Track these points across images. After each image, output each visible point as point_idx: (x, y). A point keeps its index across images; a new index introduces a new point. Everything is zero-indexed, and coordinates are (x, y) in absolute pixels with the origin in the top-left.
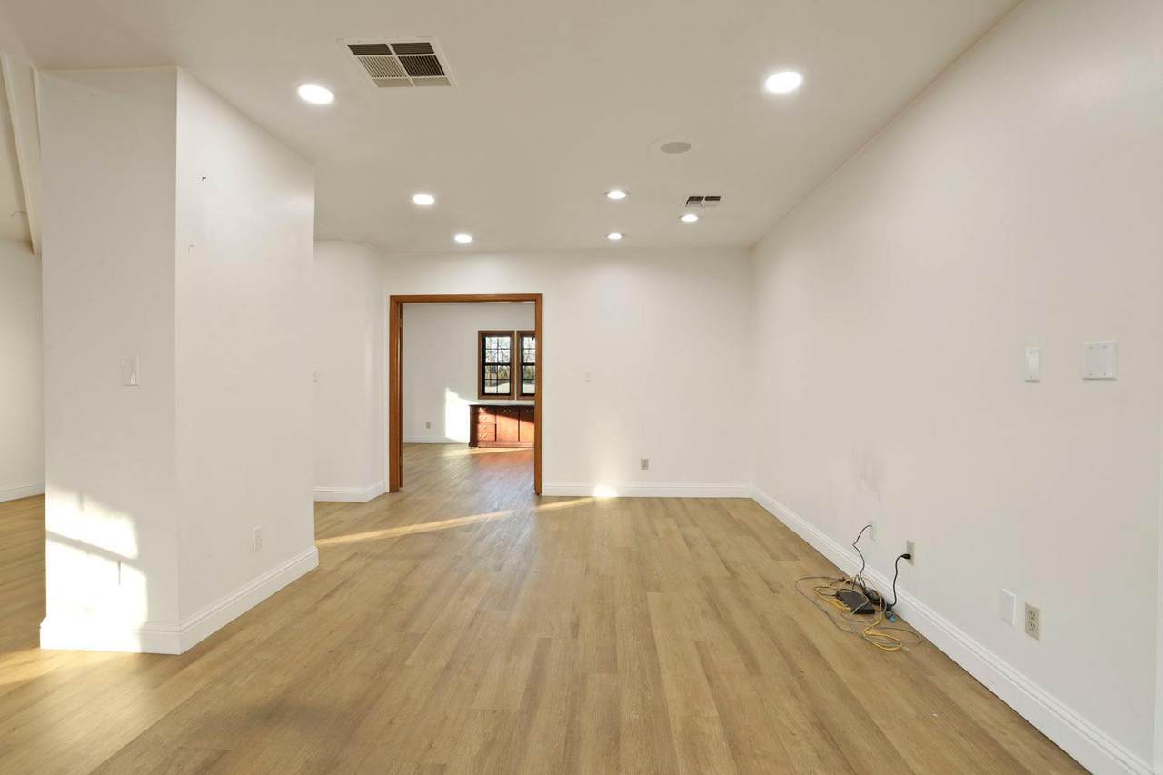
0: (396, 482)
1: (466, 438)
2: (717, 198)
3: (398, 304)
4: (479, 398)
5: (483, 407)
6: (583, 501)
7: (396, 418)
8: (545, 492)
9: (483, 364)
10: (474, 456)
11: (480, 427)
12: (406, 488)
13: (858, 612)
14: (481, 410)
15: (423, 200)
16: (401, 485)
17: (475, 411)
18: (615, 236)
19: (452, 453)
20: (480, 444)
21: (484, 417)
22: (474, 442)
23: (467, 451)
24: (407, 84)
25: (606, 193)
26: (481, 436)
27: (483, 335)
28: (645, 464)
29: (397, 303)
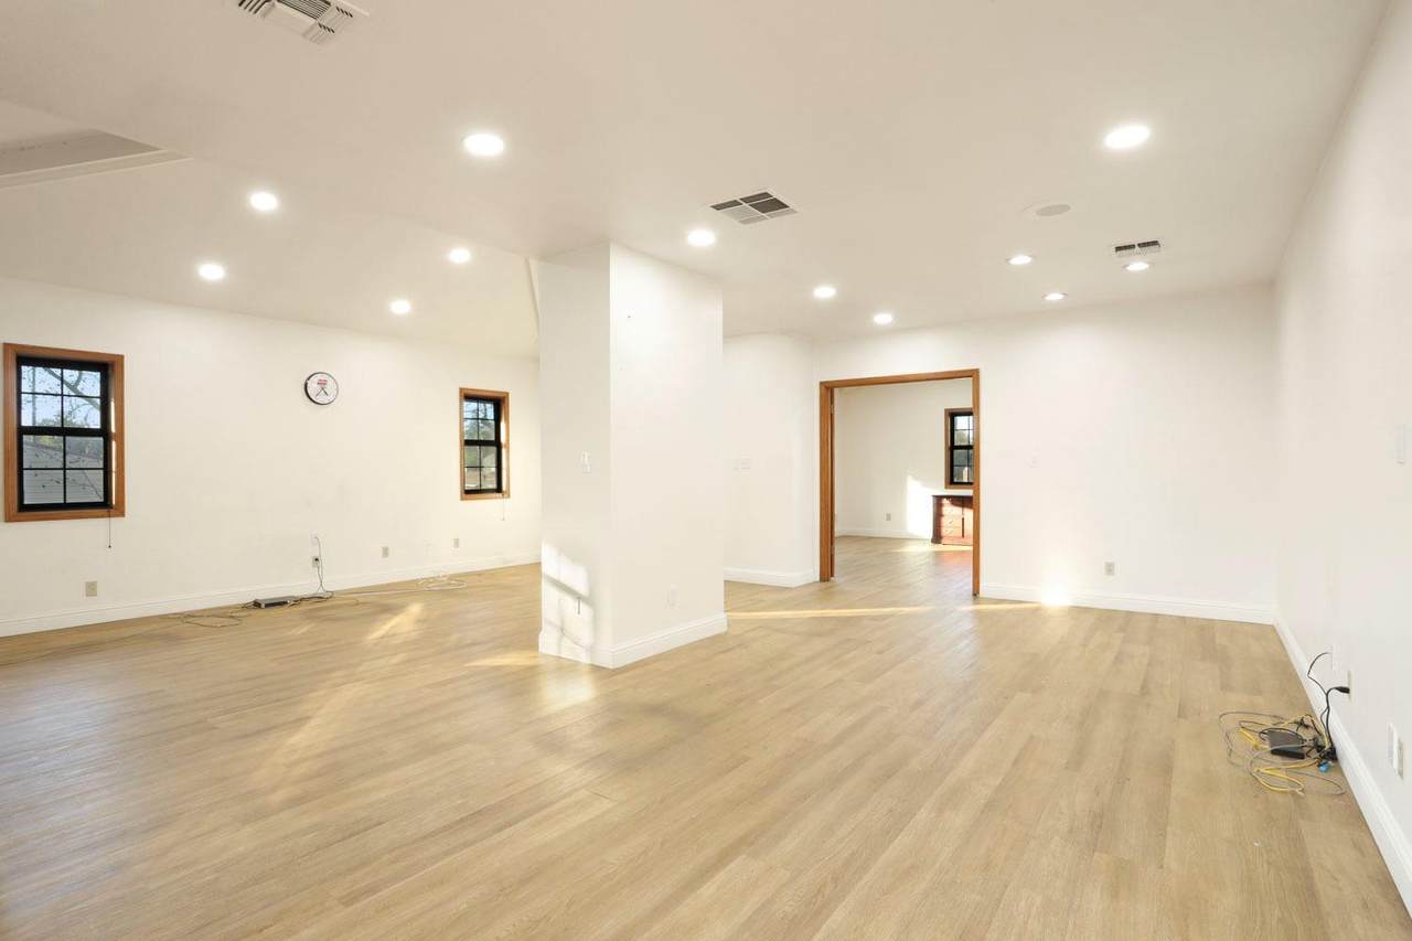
0: (827, 570)
1: (929, 534)
2: (1155, 243)
3: (828, 390)
4: (946, 488)
5: (948, 497)
6: (1023, 606)
7: (826, 506)
8: (982, 593)
9: (952, 448)
10: (938, 554)
11: (945, 521)
12: (838, 578)
13: (1275, 752)
14: (945, 501)
15: (825, 292)
16: (832, 576)
17: (939, 500)
18: (1055, 297)
19: (911, 549)
20: (943, 541)
21: (950, 510)
22: (937, 537)
23: (931, 548)
24: (759, 219)
25: (1008, 260)
26: (945, 531)
27: (952, 415)
28: (1110, 569)
29: (827, 388)
